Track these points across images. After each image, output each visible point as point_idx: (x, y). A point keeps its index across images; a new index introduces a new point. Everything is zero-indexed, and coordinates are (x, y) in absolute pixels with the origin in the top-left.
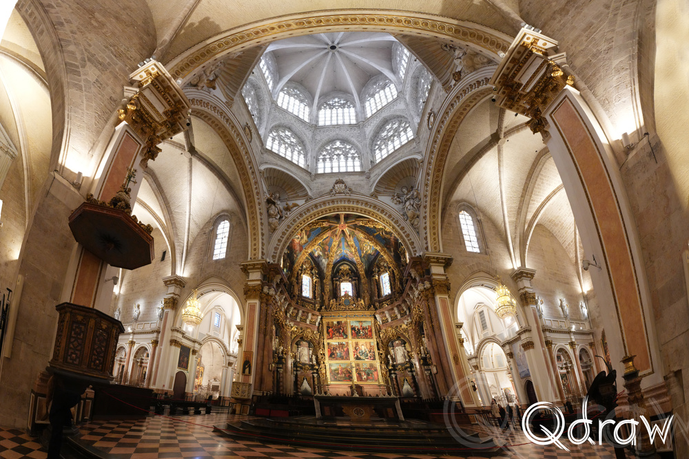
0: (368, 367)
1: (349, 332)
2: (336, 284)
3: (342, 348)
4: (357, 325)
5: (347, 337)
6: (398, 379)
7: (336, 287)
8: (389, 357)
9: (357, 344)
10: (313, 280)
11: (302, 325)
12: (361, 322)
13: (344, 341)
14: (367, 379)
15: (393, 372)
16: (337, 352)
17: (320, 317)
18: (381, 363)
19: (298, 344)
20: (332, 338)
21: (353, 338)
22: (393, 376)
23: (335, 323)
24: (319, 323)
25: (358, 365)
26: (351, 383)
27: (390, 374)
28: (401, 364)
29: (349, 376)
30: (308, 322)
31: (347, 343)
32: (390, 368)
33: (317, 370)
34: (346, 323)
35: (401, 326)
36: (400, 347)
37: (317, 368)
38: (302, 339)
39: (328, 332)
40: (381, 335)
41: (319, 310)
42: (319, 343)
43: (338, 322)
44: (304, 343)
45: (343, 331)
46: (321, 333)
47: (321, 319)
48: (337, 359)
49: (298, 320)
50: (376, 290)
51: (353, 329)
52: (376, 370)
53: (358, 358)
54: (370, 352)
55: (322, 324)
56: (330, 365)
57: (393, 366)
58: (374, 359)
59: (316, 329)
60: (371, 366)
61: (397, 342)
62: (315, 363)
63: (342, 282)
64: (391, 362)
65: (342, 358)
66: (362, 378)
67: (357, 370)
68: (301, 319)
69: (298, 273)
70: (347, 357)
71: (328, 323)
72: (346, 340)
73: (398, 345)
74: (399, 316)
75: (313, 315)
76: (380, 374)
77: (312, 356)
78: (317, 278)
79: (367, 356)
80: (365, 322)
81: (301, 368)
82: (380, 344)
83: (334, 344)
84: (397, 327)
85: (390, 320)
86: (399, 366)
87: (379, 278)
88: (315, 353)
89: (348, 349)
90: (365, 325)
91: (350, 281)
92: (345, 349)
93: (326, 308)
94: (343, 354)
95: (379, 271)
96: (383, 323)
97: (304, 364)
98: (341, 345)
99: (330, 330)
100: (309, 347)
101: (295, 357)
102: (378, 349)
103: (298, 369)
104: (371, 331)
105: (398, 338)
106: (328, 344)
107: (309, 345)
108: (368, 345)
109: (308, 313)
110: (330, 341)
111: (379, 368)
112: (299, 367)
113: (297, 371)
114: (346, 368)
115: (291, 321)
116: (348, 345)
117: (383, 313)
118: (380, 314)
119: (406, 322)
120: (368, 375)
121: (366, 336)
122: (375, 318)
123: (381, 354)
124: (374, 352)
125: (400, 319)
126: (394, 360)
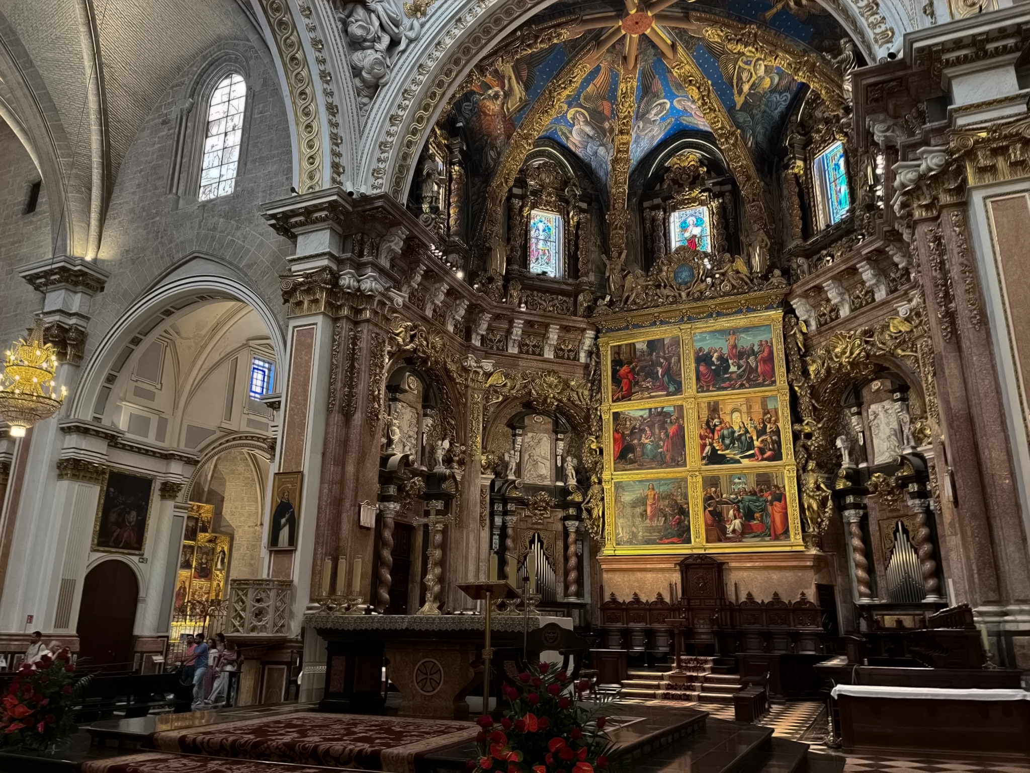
0: (751, 485)
1: (688, 371)
2: (654, 220)
3: (663, 427)
4: (719, 346)
5: (679, 390)
6: (873, 527)
7: (654, 229)
8: (839, 443)
9: (714, 409)
10: (567, 222)
11: (529, 365)
12: (734, 331)
13: (667, 403)
14: (745, 532)
15: (850, 499)
16: (644, 440)
17: (590, 334)
18: (803, 469)
19: (515, 425)
20: (627, 397)
21: (700, 389)
22: (851, 516)
23: (641, 346)
24: (590, 354)
25: (712, 482)
26: (683, 550)
27: (840, 507)
28: (888, 469)
29: (680, 522)
30: (549, 354)
31: (680, 408)
32: (840, 485)
33: (578, 506)
34: (676, 342)
35: (886, 327)
36: (887, 404)
37: (578, 498)
38: (529, 406)
39: (616, 380)
40: (812, 369)
41: (590, 310)
42: (587, 418)
43: (651, 344)
44: (538, 419)
45: (668, 371)
46: (595, 383)
47: (596, 338)
48: (641, 467)
49: (513, 350)
50: (797, 212)
51: (703, 359)
52: (780, 497)
53: (714, 458)
54: (761, 432)
55: (598, 355)
56: (618, 486)
57: (855, 476)
58: (777, 456)
59: (580, 372)
60: (764, 480)
61: (876, 385)
62: (572, 482)
63: (674, 208)
64: (846, 463)
65: (661, 461)
66: (724, 530)
67: (708, 499)
68: (521, 345)
69: (509, 209)
70: (677, 457)
71: (617, 350)
72: (676, 400)
73: (878, 397)
74: (881, 294)
75: (565, 329)
76: (793, 512)
77: (564, 460)
78: (582, 211)
79: (751, 446)
80: (746, 329)
81: (521, 502)
82: (805, 401)
83: (638, 414)
84: (869, 333)
85: (845, 312)
86: (876, 477)
87: (808, 169)
88: (575, 449)
89: (681, 428)
90: (747, 341)
91: (702, 203)
92: (671, 429)
93: (611, 303)
94: (664, 447)
95: (809, 141)
96: (820, 325)
97: (535, 489)
98: (660, 417)
99: (624, 370)
100: (556, 433)
101: (499, 469)
102: (797, 418)
103: (510, 507)
104: (770, 359)
105: (880, 371)
106: (616, 415)
107: (556, 423)
108: (757, 408)
109: (547, 326)
110: (622, 407)
111: (790, 490)
112: (514, 500)
113: (505, 513)
114: (669, 496)
115: (487, 355)
116: (681, 416)
117: (819, 289)
118: (805, 295)
119: (903, 309)
120: (749, 515)
121: (749, 379)
122: (789, 311)
123: (809, 436)
124: (777, 432)
125: (884, 303)
126: (861, 452)
